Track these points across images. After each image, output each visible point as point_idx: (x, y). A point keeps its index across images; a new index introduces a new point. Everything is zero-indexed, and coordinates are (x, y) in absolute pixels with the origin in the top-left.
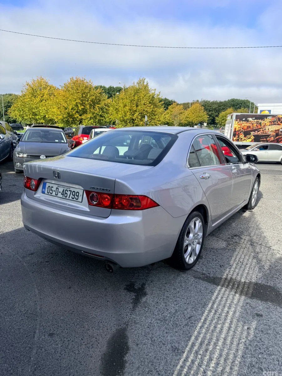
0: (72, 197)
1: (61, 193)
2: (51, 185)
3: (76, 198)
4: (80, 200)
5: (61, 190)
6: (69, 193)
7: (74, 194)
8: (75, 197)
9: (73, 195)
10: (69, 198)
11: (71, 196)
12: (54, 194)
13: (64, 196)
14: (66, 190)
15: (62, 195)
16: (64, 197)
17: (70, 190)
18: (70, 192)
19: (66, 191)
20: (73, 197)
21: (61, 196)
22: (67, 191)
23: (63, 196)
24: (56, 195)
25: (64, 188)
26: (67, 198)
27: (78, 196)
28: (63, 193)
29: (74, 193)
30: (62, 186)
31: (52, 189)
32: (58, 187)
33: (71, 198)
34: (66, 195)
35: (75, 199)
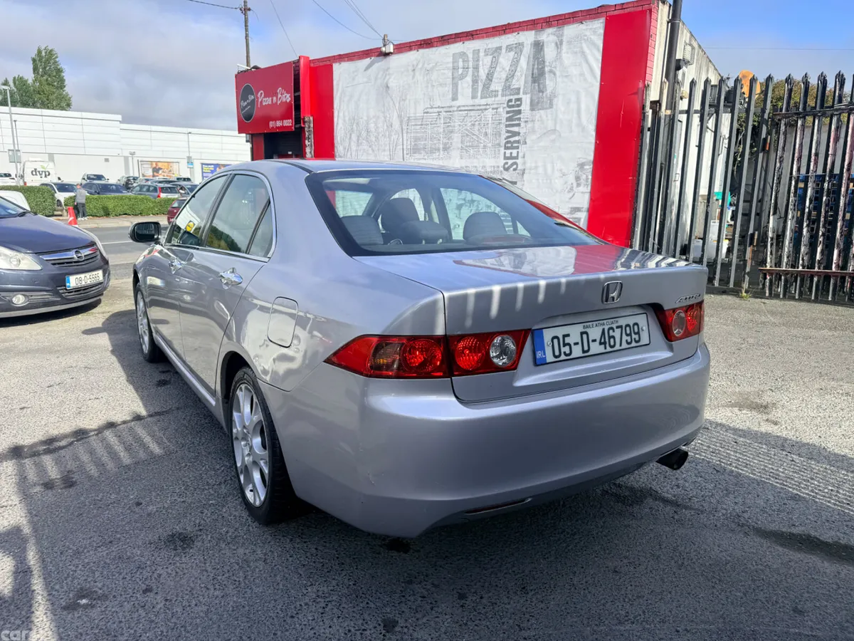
0: (627, 341)
1: (598, 341)
2: (560, 332)
3: (635, 339)
4: (645, 340)
5: (595, 333)
6: (617, 333)
7: (628, 332)
8: (634, 336)
9: (627, 335)
10: (621, 345)
11: (625, 338)
12: (577, 351)
13: (607, 345)
14: (609, 329)
15: (603, 346)
16: (609, 349)
17: (619, 324)
18: (620, 330)
19: (611, 331)
20: (629, 341)
21: (601, 349)
22: (614, 331)
23: (605, 348)
24: (584, 352)
25: (604, 324)
26: (617, 347)
27: (638, 333)
28: (603, 341)
29: (628, 329)
30: (594, 323)
31: (566, 342)
32: (587, 330)
33: (625, 345)
34: (612, 340)
35: (634, 344)
